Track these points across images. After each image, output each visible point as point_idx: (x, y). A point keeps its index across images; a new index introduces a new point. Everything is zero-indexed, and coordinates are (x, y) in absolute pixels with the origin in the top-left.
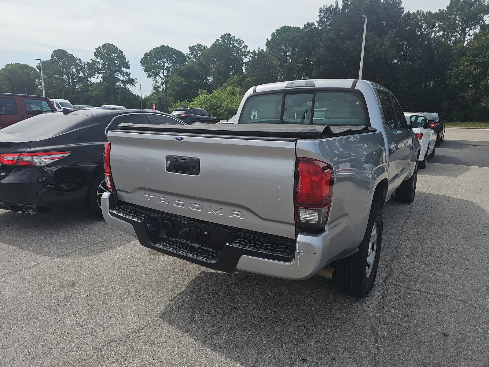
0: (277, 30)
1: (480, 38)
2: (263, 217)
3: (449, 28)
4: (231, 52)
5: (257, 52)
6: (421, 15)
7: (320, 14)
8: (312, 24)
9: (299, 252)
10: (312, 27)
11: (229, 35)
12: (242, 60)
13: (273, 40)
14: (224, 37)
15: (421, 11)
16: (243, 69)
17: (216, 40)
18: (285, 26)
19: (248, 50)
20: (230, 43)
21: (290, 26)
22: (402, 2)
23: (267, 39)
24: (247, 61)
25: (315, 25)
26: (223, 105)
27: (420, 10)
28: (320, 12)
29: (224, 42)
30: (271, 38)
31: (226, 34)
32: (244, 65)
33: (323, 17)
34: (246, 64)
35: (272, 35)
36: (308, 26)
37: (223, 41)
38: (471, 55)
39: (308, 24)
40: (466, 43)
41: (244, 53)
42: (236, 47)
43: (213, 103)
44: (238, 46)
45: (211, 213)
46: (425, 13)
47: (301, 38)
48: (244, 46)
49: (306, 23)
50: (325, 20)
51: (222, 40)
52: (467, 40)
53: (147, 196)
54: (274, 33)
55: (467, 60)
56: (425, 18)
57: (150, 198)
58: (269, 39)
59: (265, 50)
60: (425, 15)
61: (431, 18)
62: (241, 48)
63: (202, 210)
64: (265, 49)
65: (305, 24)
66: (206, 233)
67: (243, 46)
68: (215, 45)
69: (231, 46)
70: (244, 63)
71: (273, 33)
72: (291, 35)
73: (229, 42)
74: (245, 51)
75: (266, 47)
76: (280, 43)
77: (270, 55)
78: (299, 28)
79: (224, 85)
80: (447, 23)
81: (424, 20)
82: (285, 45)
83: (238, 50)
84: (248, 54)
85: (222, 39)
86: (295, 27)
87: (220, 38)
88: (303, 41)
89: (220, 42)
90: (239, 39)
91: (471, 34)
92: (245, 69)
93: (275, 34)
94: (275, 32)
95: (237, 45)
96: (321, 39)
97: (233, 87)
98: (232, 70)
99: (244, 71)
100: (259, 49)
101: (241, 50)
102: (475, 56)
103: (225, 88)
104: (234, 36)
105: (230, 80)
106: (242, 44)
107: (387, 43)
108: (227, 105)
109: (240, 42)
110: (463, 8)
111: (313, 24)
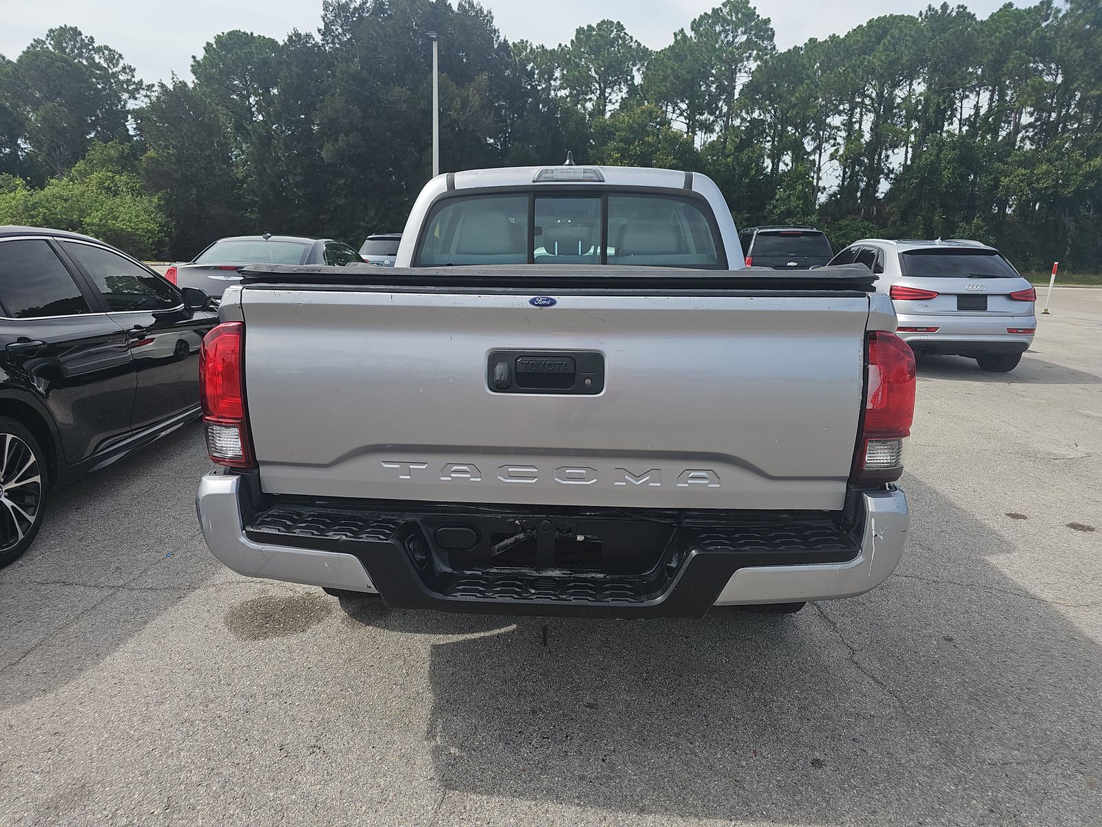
0: (219, 39)
1: (630, 108)
2: (777, 475)
3: (579, 84)
4: (87, 79)
5: (170, 87)
6: (528, 50)
7: (326, 15)
8: (307, 35)
9: (876, 536)
10: (307, 42)
11: (76, 32)
12: (122, 103)
13: (211, 61)
14: (60, 35)
15: (527, 41)
16: (128, 127)
17: (35, 41)
18: (239, 31)
19: (136, 80)
20: (80, 55)
21: (252, 33)
22: (495, 17)
23: (194, 57)
24: (138, 107)
25: (314, 40)
26: (88, 220)
27: (525, 41)
28: (326, 9)
29: (63, 50)
30: (205, 57)
31: (63, 26)
32: (129, 117)
33: (333, 23)
34: (137, 114)
35: (205, 48)
36: (296, 39)
37: (58, 45)
38: (621, 141)
39: (298, 35)
40: (608, 115)
41: (125, 86)
42: (99, 66)
43: (56, 214)
44: (107, 66)
45: (625, 484)
46: (534, 47)
47: (284, 65)
48: (124, 68)
49: (293, 32)
50: (337, 29)
51: (52, 42)
52: (610, 111)
53: (398, 466)
54: (212, 45)
55: (616, 149)
56: (535, 58)
57: (410, 472)
58: (200, 58)
59: (191, 86)
60: (535, 52)
61: (548, 59)
62: (114, 70)
63: (596, 480)
64: (190, 80)
65: (290, 34)
66: (580, 538)
67: (119, 68)
68: (33, 55)
69: (85, 63)
70: (128, 112)
71: (208, 43)
72: (258, 54)
73: (76, 52)
74: (128, 82)
75: (193, 77)
76: (228, 70)
77: (206, 98)
78: (272, 43)
79: (80, 165)
80: (577, 73)
81: (534, 60)
82: (242, 78)
83: (106, 77)
84: (137, 90)
85: (52, 39)
86: (264, 37)
87: (48, 36)
88: (290, 74)
89: (47, 48)
90: (106, 48)
91: (613, 101)
92: (135, 129)
93: (215, 46)
94: (212, 41)
95: (102, 61)
96: (334, 75)
97: (110, 174)
98: (93, 126)
99: (132, 132)
100: (175, 79)
101: (114, 75)
102: (629, 142)
103: (84, 174)
104: (92, 38)
105: (95, 153)
106: (118, 60)
107: (475, 101)
108: (101, 220)
109: (113, 57)
110: (600, 47)
111: (309, 36)
